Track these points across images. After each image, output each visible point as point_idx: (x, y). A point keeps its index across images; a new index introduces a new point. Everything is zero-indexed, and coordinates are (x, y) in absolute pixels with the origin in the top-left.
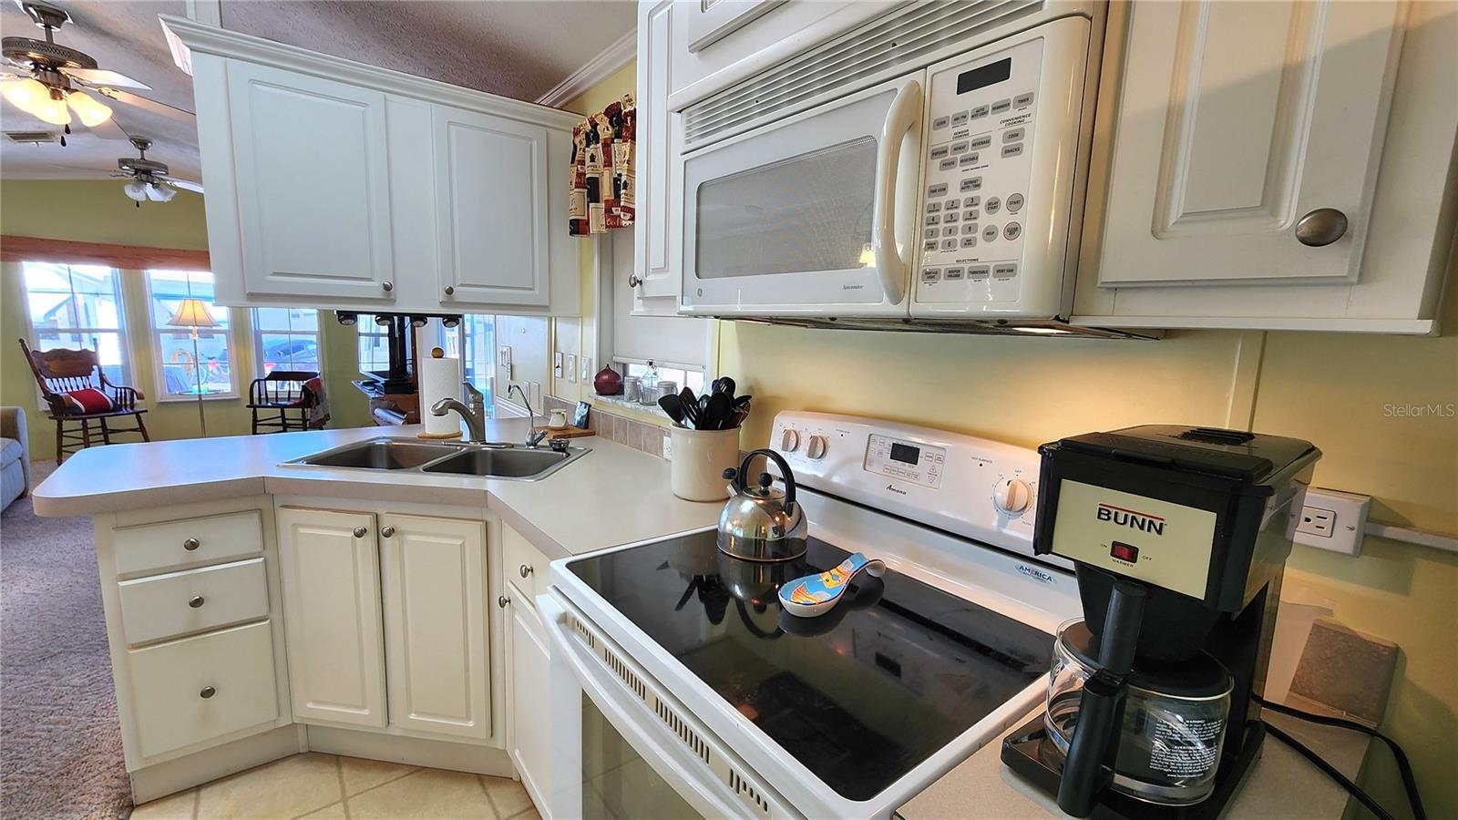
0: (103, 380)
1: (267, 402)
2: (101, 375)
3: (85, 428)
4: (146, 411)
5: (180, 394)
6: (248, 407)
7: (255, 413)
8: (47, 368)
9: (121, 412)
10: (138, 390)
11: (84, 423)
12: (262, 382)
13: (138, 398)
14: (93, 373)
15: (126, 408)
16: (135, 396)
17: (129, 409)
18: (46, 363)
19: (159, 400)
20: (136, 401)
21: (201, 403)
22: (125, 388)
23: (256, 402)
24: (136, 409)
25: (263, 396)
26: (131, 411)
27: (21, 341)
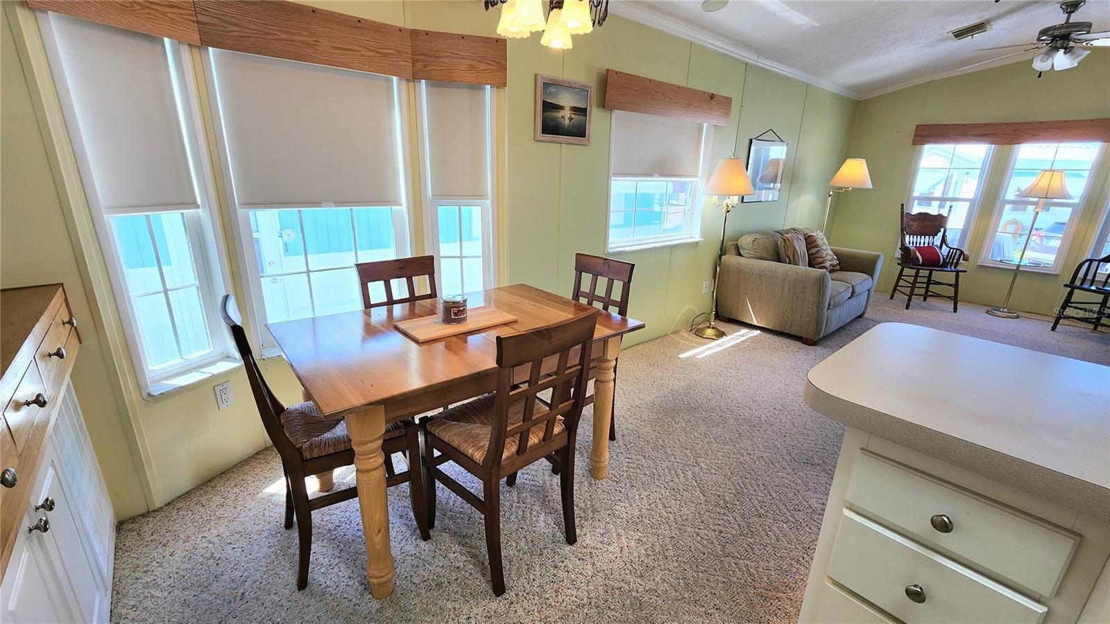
0: (944, 240)
1: (1091, 285)
2: (944, 236)
3: (916, 276)
4: (965, 271)
5: (1000, 261)
6: (1065, 286)
7: (1070, 294)
8: (910, 227)
9: (946, 269)
10: (966, 252)
11: (917, 273)
12: (1095, 264)
13: (963, 260)
14: (939, 234)
15: (951, 266)
16: (962, 257)
17: (952, 267)
18: (911, 223)
19: (979, 263)
20: (961, 261)
21: (1017, 271)
22: (957, 249)
23: (1078, 283)
24: (959, 268)
25: (1090, 277)
26: (953, 269)
27: (902, 205)
